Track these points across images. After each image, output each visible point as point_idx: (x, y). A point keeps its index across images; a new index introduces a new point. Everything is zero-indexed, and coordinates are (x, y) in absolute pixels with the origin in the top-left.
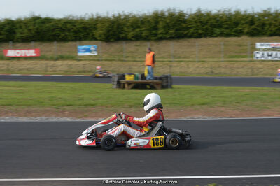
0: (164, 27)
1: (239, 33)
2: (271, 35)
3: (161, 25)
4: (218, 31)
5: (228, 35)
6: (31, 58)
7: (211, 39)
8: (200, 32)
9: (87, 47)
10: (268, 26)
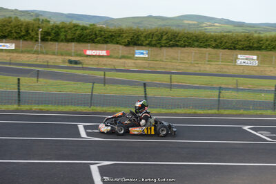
0: (166, 39)
1: (207, 46)
2: (225, 49)
3: (164, 37)
4: (196, 44)
5: (201, 47)
6: (103, 56)
7: (191, 48)
8: (186, 44)
9: (142, 51)
10: (223, 44)
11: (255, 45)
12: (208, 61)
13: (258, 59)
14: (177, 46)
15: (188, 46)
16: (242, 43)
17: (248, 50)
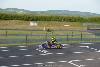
0: (3, 17)
1: (19, 19)
2: (25, 20)
3: (2, 16)
4: (15, 19)
7: (13, 20)
8: (11, 19)
11: (36, 19)
12: (19, 25)
13: (37, 24)
14: (8, 19)
15: (12, 20)
16: (31, 18)
17: (33, 21)
